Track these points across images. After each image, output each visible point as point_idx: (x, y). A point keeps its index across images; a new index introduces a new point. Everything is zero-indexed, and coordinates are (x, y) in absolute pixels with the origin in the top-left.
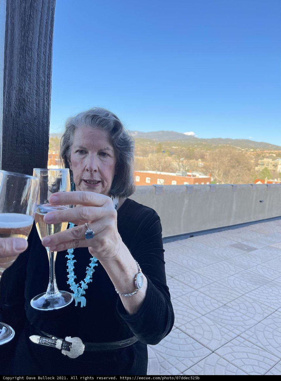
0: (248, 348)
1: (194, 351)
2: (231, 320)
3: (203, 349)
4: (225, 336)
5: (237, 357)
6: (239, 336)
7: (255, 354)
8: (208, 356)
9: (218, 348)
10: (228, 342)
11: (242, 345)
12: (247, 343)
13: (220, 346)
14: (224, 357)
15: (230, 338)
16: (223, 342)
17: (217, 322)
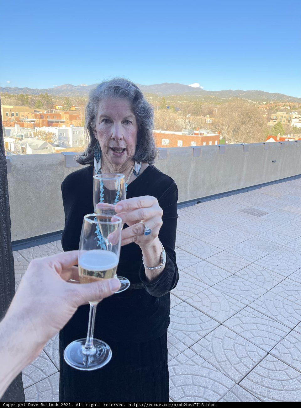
0: (257, 318)
1: (201, 324)
2: (239, 289)
3: (211, 321)
4: (234, 307)
5: (246, 329)
6: (248, 306)
7: (265, 325)
8: (216, 328)
9: (226, 319)
10: (237, 312)
11: (251, 315)
12: (256, 313)
13: (229, 317)
14: (233, 328)
15: (238, 309)
16: (231, 314)
17: (225, 293)
